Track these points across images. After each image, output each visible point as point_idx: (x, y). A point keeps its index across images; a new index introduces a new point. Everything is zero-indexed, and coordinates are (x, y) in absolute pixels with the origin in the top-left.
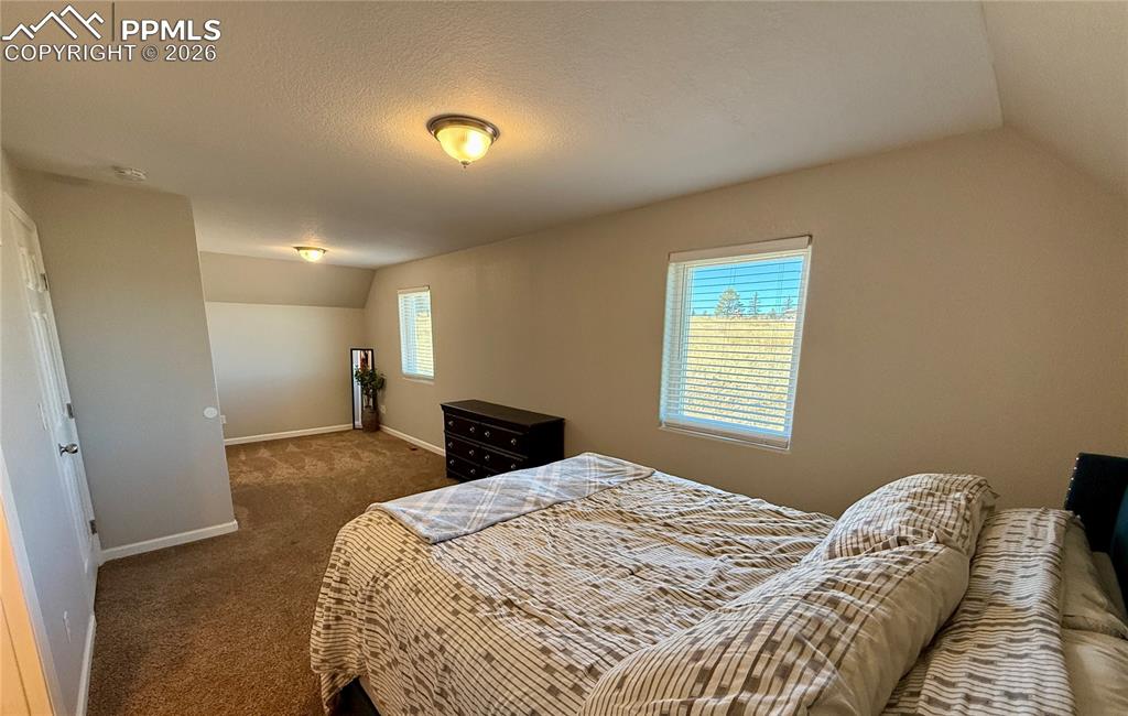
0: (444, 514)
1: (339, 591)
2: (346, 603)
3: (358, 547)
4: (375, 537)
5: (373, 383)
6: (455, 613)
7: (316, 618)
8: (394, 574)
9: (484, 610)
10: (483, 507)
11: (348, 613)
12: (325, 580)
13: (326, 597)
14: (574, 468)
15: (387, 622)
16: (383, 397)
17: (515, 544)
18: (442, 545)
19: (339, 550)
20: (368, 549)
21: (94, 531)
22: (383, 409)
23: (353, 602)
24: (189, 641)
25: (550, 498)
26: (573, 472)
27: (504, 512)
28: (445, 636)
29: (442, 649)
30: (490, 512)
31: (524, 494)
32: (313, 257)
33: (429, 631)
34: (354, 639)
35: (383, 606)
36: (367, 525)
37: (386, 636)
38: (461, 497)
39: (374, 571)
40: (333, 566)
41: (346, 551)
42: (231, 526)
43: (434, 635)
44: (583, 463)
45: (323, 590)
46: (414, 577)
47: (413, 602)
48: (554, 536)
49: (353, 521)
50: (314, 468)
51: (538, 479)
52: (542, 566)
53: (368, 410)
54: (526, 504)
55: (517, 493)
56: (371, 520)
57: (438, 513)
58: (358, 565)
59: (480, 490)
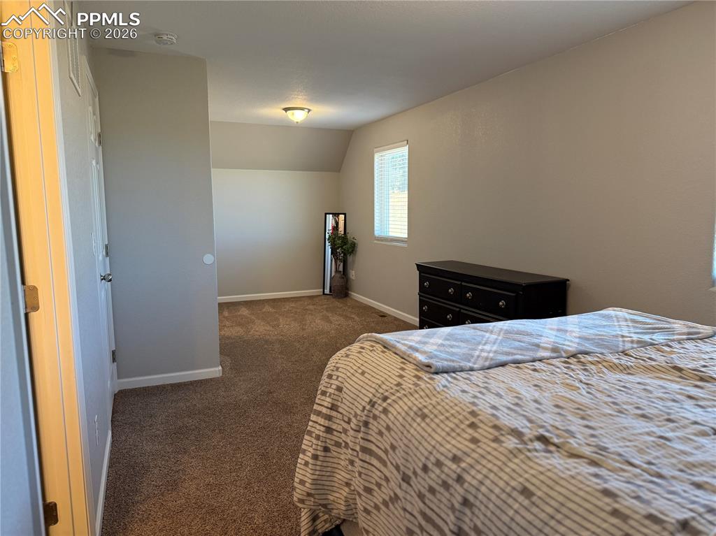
0: (442, 349)
1: (329, 418)
2: (335, 433)
3: (352, 371)
4: (370, 362)
5: (344, 247)
6: (474, 441)
7: (303, 447)
8: (394, 398)
9: (511, 443)
10: (487, 347)
11: (338, 445)
12: (315, 407)
13: (316, 425)
14: (597, 322)
15: (386, 452)
16: (354, 261)
17: (536, 386)
18: (445, 375)
19: (330, 377)
20: (363, 373)
21: (114, 360)
22: (352, 274)
23: (345, 431)
24: (181, 467)
25: (572, 347)
26: (596, 326)
27: (515, 354)
28: (463, 465)
29: (460, 479)
30: (495, 352)
31: (536, 341)
32: (298, 117)
33: (442, 459)
34: (341, 476)
35: (380, 433)
36: (360, 352)
37: (383, 469)
38: (459, 337)
39: (370, 395)
40: (324, 393)
41: (338, 377)
42: (215, 371)
43: (449, 463)
44: (608, 317)
45: (313, 417)
46: (417, 402)
47: (418, 427)
48: (587, 384)
49: (345, 349)
50: (288, 326)
51: (551, 329)
52: (578, 409)
53: (338, 275)
54: (541, 350)
55: (527, 339)
56: (363, 348)
57: (435, 347)
58: (353, 389)
59: (479, 333)
